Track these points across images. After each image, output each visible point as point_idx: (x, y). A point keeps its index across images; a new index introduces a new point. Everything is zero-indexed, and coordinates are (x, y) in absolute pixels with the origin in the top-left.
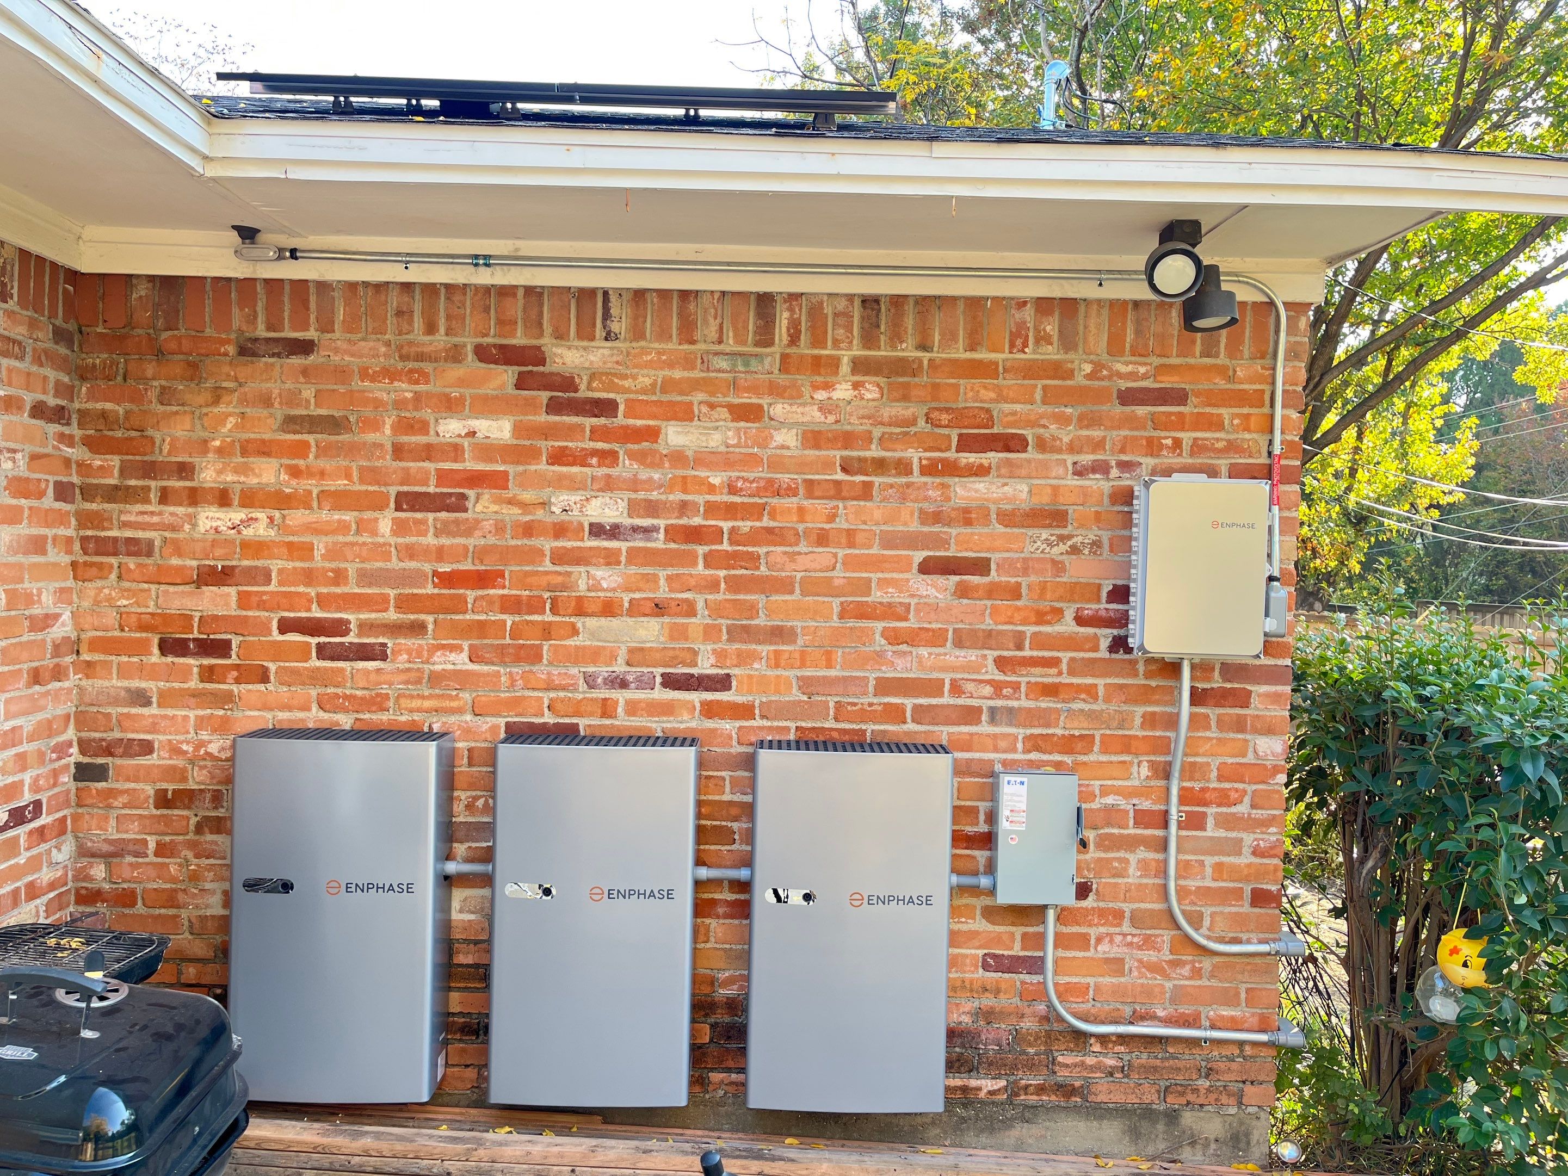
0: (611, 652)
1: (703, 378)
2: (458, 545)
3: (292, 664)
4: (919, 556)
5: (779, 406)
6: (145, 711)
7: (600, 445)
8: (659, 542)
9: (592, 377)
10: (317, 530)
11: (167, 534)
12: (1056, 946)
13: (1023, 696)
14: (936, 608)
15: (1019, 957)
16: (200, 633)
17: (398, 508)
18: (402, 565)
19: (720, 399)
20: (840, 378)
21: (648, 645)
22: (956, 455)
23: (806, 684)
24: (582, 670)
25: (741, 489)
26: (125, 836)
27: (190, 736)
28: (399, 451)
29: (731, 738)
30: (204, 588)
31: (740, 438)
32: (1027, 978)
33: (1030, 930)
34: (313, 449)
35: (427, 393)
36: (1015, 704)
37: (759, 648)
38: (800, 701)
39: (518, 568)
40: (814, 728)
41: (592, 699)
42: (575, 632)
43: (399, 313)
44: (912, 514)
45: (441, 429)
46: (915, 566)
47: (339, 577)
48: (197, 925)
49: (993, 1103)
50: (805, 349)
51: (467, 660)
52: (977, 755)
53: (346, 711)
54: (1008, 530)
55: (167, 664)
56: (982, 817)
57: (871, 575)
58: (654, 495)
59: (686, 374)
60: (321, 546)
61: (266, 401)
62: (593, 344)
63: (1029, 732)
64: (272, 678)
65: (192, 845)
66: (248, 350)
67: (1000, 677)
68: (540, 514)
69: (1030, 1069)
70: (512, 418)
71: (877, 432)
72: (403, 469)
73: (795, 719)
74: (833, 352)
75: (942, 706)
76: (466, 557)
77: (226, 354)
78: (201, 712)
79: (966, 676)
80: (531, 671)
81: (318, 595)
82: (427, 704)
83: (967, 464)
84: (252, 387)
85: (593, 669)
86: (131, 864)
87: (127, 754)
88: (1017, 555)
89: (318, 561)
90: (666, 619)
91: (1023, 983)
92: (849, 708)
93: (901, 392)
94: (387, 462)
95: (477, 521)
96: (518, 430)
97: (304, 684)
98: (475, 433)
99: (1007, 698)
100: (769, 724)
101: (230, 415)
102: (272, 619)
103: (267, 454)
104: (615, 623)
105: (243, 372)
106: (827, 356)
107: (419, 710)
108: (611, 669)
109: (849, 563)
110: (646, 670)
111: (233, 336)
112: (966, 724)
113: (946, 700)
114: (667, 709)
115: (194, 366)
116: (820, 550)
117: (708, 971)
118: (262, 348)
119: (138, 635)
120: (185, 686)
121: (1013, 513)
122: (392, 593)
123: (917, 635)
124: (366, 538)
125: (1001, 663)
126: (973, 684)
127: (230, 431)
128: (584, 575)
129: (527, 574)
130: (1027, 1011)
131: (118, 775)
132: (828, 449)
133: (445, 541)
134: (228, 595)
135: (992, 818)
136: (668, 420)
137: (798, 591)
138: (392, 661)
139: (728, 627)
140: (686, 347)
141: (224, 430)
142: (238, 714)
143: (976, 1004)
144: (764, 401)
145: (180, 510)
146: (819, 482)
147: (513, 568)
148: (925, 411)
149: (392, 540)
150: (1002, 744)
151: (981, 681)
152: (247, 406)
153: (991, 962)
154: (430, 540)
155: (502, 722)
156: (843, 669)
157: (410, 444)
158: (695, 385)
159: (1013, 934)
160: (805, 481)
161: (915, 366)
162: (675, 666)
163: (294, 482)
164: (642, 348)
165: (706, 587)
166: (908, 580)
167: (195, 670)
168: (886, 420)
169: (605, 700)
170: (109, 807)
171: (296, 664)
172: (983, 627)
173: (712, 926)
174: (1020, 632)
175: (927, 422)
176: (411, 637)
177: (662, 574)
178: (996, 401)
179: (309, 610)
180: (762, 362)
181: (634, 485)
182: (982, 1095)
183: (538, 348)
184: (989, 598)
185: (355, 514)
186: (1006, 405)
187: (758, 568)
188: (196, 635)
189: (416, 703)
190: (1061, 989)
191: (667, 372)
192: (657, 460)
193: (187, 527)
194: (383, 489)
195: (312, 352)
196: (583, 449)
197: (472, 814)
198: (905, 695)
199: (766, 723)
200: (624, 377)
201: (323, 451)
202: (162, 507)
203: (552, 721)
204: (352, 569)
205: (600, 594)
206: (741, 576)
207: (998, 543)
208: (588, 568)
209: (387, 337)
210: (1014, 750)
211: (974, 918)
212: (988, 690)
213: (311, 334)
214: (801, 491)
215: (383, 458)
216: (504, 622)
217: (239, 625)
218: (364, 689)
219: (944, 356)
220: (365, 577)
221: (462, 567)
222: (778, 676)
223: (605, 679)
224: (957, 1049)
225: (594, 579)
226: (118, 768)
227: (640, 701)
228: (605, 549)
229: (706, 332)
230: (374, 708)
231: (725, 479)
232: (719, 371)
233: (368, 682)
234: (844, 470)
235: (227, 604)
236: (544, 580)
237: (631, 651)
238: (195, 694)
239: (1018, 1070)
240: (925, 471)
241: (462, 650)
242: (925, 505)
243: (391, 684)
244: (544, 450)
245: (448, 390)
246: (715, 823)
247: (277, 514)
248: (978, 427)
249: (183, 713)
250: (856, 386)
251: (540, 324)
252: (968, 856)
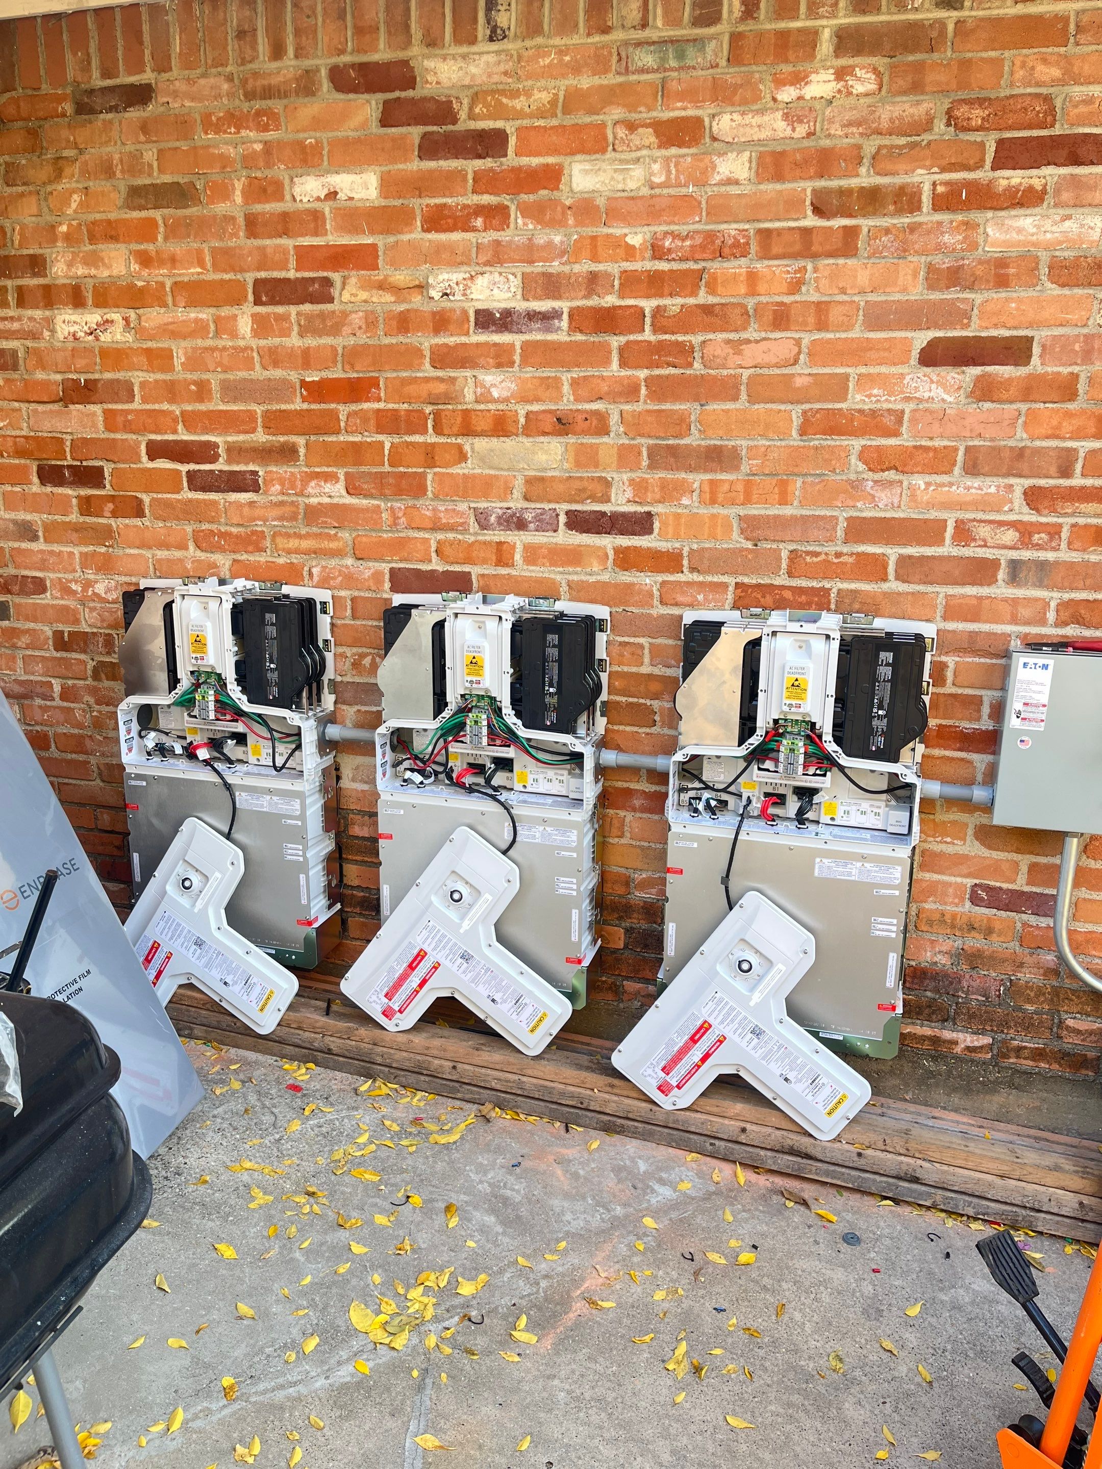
0: (506, 482)
1: (620, 85)
2: (325, 346)
3: (165, 496)
4: (921, 339)
5: (726, 117)
6: (34, 546)
7: (487, 199)
8: (561, 333)
9: (475, 98)
10: (175, 335)
11: (29, 343)
12: (1076, 884)
13: (1064, 545)
14: (942, 417)
15: (1023, 893)
16: (73, 459)
17: (257, 302)
18: (267, 374)
19: (644, 115)
20: (816, 63)
21: (550, 474)
22: (991, 174)
23: (750, 525)
24: (472, 505)
25: (669, 250)
26: (32, 678)
27: (77, 575)
28: (253, 226)
29: (651, 595)
30: (71, 407)
31: (669, 172)
32: (1033, 920)
33: (1043, 860)
34: (162, 229)
35: (279, 142)
36: (1050, 556)
37: (690, 477)
38: (742, 550)
39: (394, 375)
40: (759, 586)
41: (485, 543)
42: (462, 457)
43: (241, 34)
44: (915, 275)
45: (297, 191)
46: (915, 354)
47: (202, 391)
48: (105, 773)
49: (972, 1061)
50: (766, 23)
51: (344, 493)
52: (985, 627)
53: (222, 550)
54: (1066, 291)
55: (47, 495)
56: (986, 710)
57: (849, 370)
58: (555, 267)
59: (597, 81)
60: (181, 352)
61: (108, 170)
62: (474, 49)
63: (1067, 596)
64: (147, 511)
65: (93, 691)
66: (85, 108)
67: (1030, 517)
68: (416, 301)
69: (1026, 1029)
70: (377, 168)
71: (870, 147)
72: (258, 248)
73: (735, 573)
74: (809, 23)
75: (941, 558)
76: (335, 362)
77: (64, 115)
78: (85, 549)
79: (980, 516)
80: (414, 507)
81: (183, 413)
82: (305, 544)
83: (1009, 188)
84: (93, 153)
85: (485, 505)
86: (40, 707)
87: (23, 592)
88: (1076, 331)
89: (179, 373)
90: (571, 439)
91: (1025, 925)
92: (808, 559)
93: (909, 79)
94: (240, 241)
95: (345, 314)
96: (387, 185)
97: (178, 519)
98: (336, 193)
99: (1039, 547)
100: (701, 578)
101: (74, 191)
102: (140, 443)
103: (114, 238)
104: (508, 444)
105: (82, 135)
106: (799, 30)
107: (297, 551)
108: (505, 505)
109: (817, 353)
110: (547, 506)
111: (69, 90)
112: (973, 584)
113: (948, 549)
114: (573, 556)
115: (33, 133)
116: (778, 335)
117: (623, 870)
118: (98, 102)
119: (17, 461)
120: (67, 519)
121: (1075, 264)
122: (259, 409)
123: (911, 456)
124: (225, 342)
125: (1033, 497)
126: (988, 528)
127: (75, 211)
128: (471, 381)
129: (405, 382)
130: (1028, 959)
131: (18, 614)
132: (794, 180)
133: (311, 342)
134: (94, 414)
135: (999, 711)
136: (573, 153)
137: (744, 396)
138: (265, 493)
139: (649, 448)
140: (597, 39)
141: (70, 211)
142: (119, 552)
143: (959, 943)
144: (704, 113)
145: (38, 314)
146: (779, 232)
147: (389, 375)
148: (947, 106)
149: (254, 343)
150: (1025, 612)
151: (1001, 524)
152: (89, 179)
153: (984, 895)
154: (294, 341)
155: (385, 567)
156: (802, 505)
157: (263, 214)
158: (610, 96)
159: (1016, 864)
160: (760, 231)
161: (934, 34)
162: (582, 502)
163: (145, 273)
164: (538, 47)
165: (620, 394)
166: (902, 377)
167: (74, 501)
168: (885, 125)
169: (500, 543)
170: (14, 647)
171: (169, 496)
172: (1011, 443)
173: (627, 820)
174: (1069, 450)
175: (948, 124)
176: (283, 464)
177: (566, 377)
178: (1061, 82)
179: (175, 432)
180: (702, 49)
181: (529, 253)
182: (958, 1050)
183: (405, 63)
184: (1024, 400)
185: (212, 310)
186: (1077, 88)
187: (690, 365)
188: (69, 461)
189: (293, 543)
190: (1080, 938)
191: (571, 81)
192: (559, 216)
193: (46, 334)
194: (239, 277)
195: (150, 99)
196: (465, 207)
197: (360, 674)
198: (888, 542)
199: (697, 577)
200: (515, 94)
201: (174, 231)
202: (20, 311)
203: (440, 568)
204: (214, 380)
205: (491, 406)
206: (668, 377)
207: (1046, 314)
208: (475, 372)
209: (229, 69)
210: (1043, 622)
211: (964, 840)
212: (1010, 536)
213: (148, 76)
214: (754, 248)
215: (236, 235)
216: (381, 444)
217: (109, 449)
218: (239, 525)
219: (981, 13)
220: (232, 391)
221: (331, 375)
222: (714, 517)
223: (499, 518)
224: (929, 994)
225: (483, 386)
226: (18, 606)
227: (540, 546)
228: (495, 345)
229: (624, 13)
230: (250, 548)
231: (648, 236)
232: (642, 71)
233: (242, 516)
234: (818, 211)
235: (94, 425)
236: (424, 390)
237: (529, 481)
238: (77, 528)
239: (1009, 1028)
240: (942, 203)
241: (337, 481)
242: (937, 259)
243: (265, 520)
244: (418, 212)
245: (301, 136)
246: (631, 700)
247: (132, 314)
248: (1030, 127)
249: (69, 549)
250: (841, 74)
251: (407, 27)
252: (962, 760)
